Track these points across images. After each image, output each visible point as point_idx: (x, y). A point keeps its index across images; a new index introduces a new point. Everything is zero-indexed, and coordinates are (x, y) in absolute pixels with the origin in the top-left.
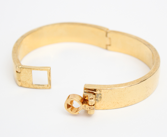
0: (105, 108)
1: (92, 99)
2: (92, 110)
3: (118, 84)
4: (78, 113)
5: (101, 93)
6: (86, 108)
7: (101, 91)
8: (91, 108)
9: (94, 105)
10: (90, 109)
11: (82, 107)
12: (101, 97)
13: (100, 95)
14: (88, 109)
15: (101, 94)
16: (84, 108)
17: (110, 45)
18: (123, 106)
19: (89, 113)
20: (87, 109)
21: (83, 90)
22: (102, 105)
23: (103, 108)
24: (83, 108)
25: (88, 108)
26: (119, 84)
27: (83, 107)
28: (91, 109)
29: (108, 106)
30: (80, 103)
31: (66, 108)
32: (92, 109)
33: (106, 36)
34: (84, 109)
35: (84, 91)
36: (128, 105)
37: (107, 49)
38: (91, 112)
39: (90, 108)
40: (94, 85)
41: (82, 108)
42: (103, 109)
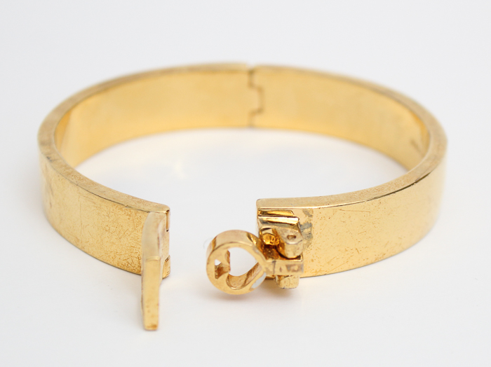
0: (320, 271)
1: (295, 237)
2: (298, 271)
3: (356, 192)
4: (251, 289)
5: (312, 222)
6: (276, 270)
7: (311, 216)
8: (295, 265)
9: (298, 257)
10: (289, 270)
11: (263, 267)
12: (310, 236)
13: (308, 228)
14: (285, 272)
15: (311, 225)
16: (271, 270)
17: (260, 111)
18: (369, 261)
19: (284, 283)
20: (281, 269)
21: (256, 215)
22: (312, 261)
23: (316, 272)
24: (267, 268)
25: (284, 268)
26: (358, 191)
27: (267, 266)
28: (294, 271)
29: (328, 263)
30: (258, 253)
31: (210, 278)
32: (296, 268)
33: (251, 85)
34: (271, 272)
35: (260, 220)
36: (385, 256)
37: (251, 126)
38: (292, 282)
39: (288, 267)
40: (286, 199)
41: (265, 270)
42: (314, 274)
